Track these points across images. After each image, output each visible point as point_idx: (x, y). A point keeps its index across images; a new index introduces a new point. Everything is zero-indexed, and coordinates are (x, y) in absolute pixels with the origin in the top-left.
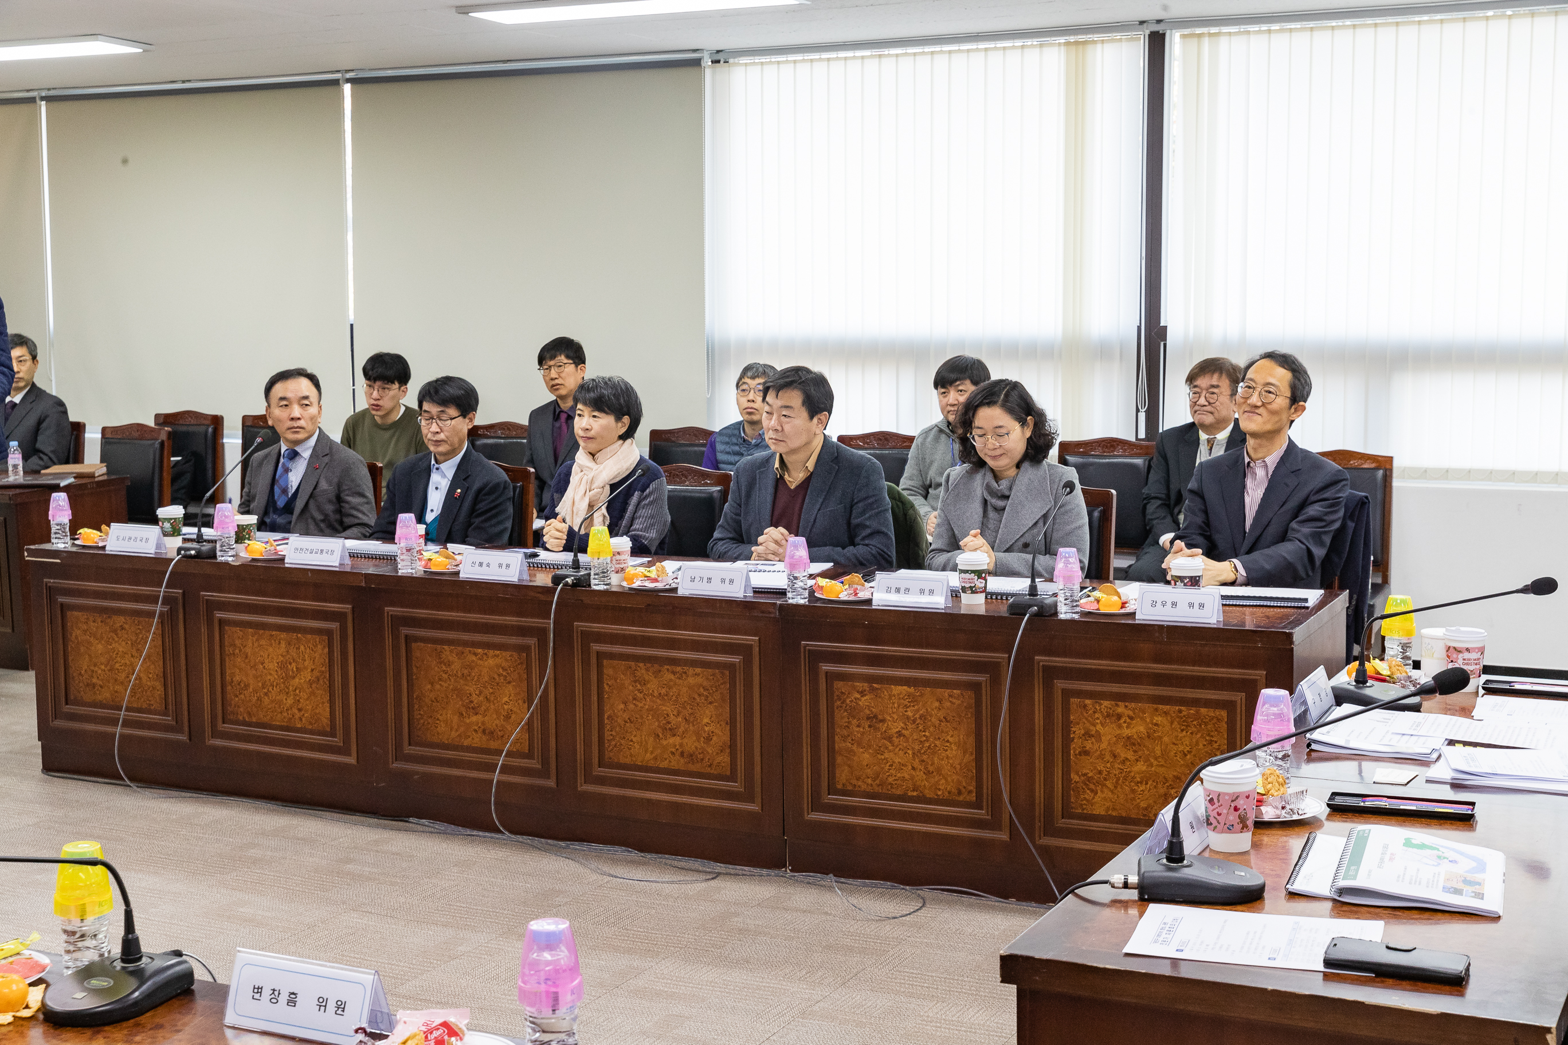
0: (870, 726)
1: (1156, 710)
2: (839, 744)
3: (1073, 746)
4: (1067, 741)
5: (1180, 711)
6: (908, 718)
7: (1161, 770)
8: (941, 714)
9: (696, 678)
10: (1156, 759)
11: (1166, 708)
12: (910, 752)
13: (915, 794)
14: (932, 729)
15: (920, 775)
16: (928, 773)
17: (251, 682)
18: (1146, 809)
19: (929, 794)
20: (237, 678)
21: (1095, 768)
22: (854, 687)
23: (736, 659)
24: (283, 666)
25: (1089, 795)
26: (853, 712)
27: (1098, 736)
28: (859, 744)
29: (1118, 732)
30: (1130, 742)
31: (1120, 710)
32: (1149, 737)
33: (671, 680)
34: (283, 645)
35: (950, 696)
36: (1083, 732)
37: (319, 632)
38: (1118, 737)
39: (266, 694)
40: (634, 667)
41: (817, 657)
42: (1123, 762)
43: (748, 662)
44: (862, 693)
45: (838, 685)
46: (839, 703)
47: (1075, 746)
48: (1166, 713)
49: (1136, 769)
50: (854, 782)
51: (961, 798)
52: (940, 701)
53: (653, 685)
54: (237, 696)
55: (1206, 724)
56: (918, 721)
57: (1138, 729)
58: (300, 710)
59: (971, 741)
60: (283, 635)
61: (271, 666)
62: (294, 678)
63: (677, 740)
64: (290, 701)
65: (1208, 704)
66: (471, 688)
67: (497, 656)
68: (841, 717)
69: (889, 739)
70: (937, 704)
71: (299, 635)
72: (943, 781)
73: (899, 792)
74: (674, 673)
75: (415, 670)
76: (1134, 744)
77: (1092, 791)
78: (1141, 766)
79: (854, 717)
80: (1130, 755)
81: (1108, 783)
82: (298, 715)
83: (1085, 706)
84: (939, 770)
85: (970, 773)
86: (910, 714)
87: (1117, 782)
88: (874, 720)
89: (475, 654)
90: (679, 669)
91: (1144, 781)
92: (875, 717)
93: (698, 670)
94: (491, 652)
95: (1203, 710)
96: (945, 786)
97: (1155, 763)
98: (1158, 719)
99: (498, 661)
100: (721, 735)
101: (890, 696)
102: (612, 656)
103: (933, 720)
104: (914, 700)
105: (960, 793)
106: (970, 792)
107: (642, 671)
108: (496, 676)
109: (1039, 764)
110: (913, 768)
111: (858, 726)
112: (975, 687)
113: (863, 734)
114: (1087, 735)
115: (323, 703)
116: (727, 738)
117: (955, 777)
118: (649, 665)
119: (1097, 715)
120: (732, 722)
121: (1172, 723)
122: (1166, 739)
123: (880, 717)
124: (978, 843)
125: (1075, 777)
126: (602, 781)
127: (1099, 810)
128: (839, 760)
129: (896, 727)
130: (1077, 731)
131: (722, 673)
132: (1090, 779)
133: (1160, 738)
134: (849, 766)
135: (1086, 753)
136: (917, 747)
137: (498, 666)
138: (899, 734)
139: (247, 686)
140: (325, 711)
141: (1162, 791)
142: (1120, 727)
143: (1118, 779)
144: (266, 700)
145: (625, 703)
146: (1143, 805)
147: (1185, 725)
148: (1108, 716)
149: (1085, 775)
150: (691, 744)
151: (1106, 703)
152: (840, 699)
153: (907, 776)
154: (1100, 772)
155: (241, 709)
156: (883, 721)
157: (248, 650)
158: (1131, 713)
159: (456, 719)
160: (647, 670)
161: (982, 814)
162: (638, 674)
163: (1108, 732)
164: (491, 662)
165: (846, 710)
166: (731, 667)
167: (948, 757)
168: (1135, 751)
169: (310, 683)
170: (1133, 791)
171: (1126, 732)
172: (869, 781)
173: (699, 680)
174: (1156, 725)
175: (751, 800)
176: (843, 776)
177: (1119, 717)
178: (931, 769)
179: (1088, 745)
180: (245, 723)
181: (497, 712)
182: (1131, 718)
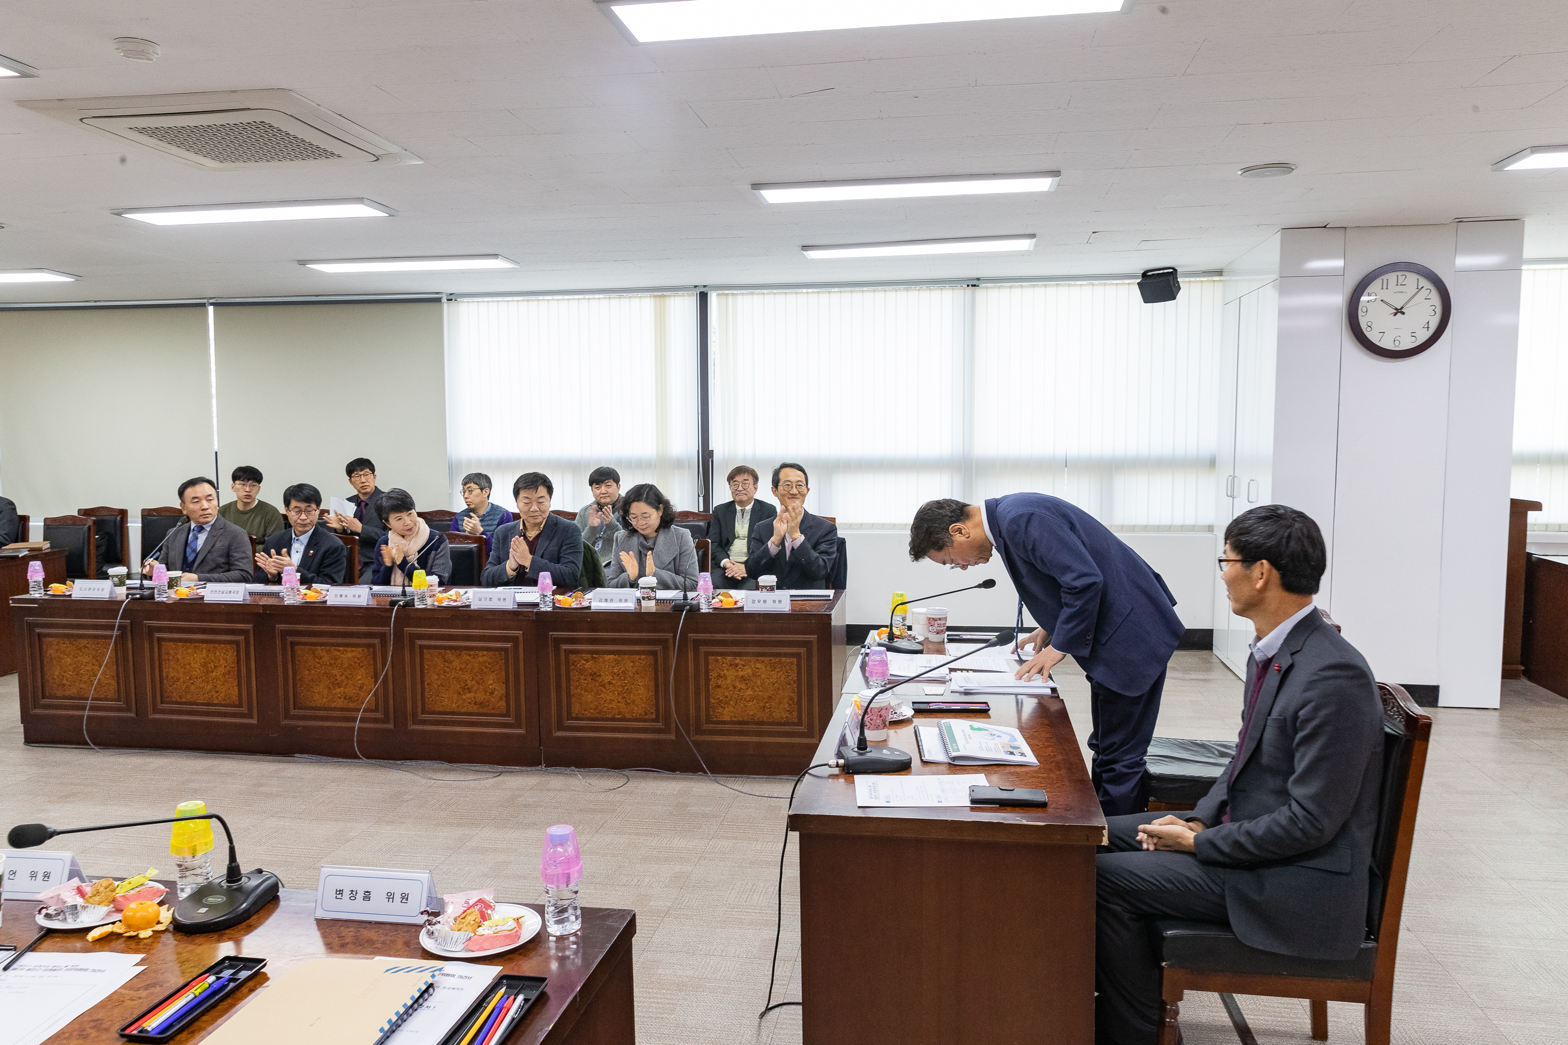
0: (592, 679)
1: (757, 660)
2: (573, 691)
3: (711, 683)
4: (708, 680)
5: (771, 660)
6: (615, 674)
7: (760, 693)
8: (634, 670)
9: (483, 657)
10: (758, 687)
11: (763, 659)
12: (616, 693)
13: (619, 716)
14: (629, 679)
15: (623, 705)
16: (627, 704)
17: (181, 676)
18: (753, 715)
19: (628, 716)
20: (172, 674)
21: (724, 695)
22: (582, 658)
23: (508, 645)
24: (204, 665)
25: (720, 710)
26: (582, 671)
27: (725, 677)
28: (586, 691)
29: (736, 674)
30: (743, 679)
31: (737, 661)
32: (753, 675)
33: (468, 660)
34: (204, 652)
35: (640, 659)
36: (716, 675)
37: (230, 642)
38: (736, 677)
39: (192, 683)
40: (443, 654)
41: (558, 641)
42: (740, 690)
43: (516, 647)
44: (587, 661)
45: (572, 657)
46: (573, 667)
47: (712, 683)
48: (763, 662)
49: (747, 693)
50: (583, 712)
51: (647, 717)
52: (633, 662)
53: (456, 663)
54: (171, 686)
55: (785, 666)
56: (621, 674)
57: (748, 671)
58: (217, 692)
59: (652, 683)
60: (204, 646)
61: (196, 666)
62: (212, 672)
63: (472, 695)
64: (209, 687)
65: (786, 655)
66: (336, 672)
67: (353, 651)
68: (574, 675)
69: (604, 686)
70: (632, 664)
71: (216, 645)
72: (636, 708)
73: (610, 716)
74: (469, 655)
75: (297, 663)
76: (745, 680)
77: (722, 707)
78: (749, 692)
79: (582, 675)
80: (743, 686)
81: (731, 703)
82: (215, 695)
83: (717, 660)
84: (633, 702)
85: (652, 703)
86: (615, 671)
87: (736, 702)
88: (594, 676)
89: (339, 651)
90: (472, 653)
91: (752, 699)
92: (595, 674)
93: (485, 653)
94: (349, 649)
95: (783, 659)
96: (637, 711)
97: (757, 690)
98: (758, 665)
99: (354, 654)
100: (500, 690)
101: (604, 661)
102: (429, 647)
103: (630, 673)
104: (618, 662)
105: (646, 714)
106: (652, 713)
107: (450, 655)
108: (352, 663)
109: (692, 695)
110: (618, 702)
111: (585, 680)
112: (654, 653)
113: (587, 684)
114: (719, 676)
115: (233, 687)
116: (503, 692)
117: (643, 705)
118: (453, 651)
119: (724, 665)
120: (507, 682)
121: (766, 667)
122: (763, 676)
123: (598, 674)
124: (658, 742)
125: (712, 701)
126: (424, 722)
127: (726, 718)
128: (573, 700)
129: (607, 679)
130: (713, 675)
131: (500, 654)
132: (721, 701)
133: (760, 676)
134: (580, 703)
135: (718, 686)
136: (620, 690)
137: (354, 657)
138: (610, 683)
139: (178, 679)
140: (235, 691)
141: (761, 705)
142: (737, 671)
143: (737, 700)
144: (192, 687)
145: (438, 675)
146: (751, 713)
147: (774, 669)
148: (731, 665)
149: (717, 699)
150: (481, 696)
151: (729, 658)
152: (573, 665)
153: (615, 707)
154: (727, 697)
155: (175, 694)
156: (600, 676)
157: (179, 656)
158: (743, 663)
159: (326, 691)
160: (452, 654)
161: (659, 725)
162: (446, 657)
163: (730, 674)
164: (350, 655)
165: (577, 671)
166: (505, 650)
167: (639, 694)
168: (746, 684)
169: (224, 675)
170: (746, 706)
171: (741, 674)
172: (592, 711)
173: (485, 658)
174: (758, 668)
175: (519, 727)
176: (576, 709)
177: (737, 665)
178: (629, 701)
179: (720, 682)
180: (177, 703)
181: (354, 685)
182: (744, 666)
